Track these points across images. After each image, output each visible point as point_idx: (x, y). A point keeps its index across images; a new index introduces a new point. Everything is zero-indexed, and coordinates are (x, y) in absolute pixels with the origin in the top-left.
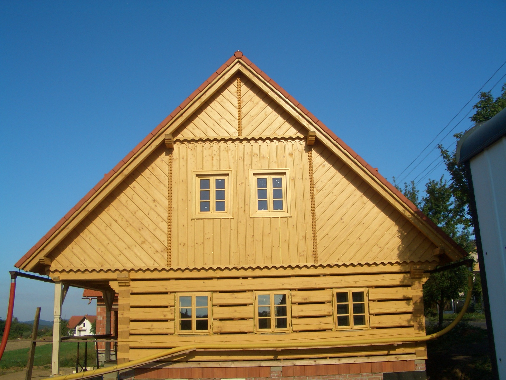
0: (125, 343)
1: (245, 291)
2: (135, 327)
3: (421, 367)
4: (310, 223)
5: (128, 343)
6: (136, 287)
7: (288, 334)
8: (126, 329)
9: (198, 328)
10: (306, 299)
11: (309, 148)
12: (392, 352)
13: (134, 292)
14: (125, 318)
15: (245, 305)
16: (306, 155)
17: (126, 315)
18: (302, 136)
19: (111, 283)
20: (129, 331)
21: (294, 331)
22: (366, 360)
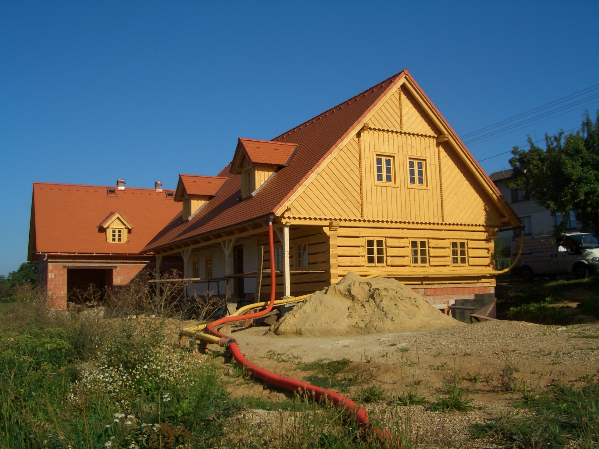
0: (335, 272)
1: (403, 238)
2: (342, 261)
3: (492, 291)
4: (440, 195)
5: (337, 272)
6: (341, 231)
7: (427, 267)
8: (336, 262)
9: (378, 262)
10: (436, 245)
11: (438, 145)
12: (480, 281)
13: (339, 235)
14: (334, 254)
15: (403, 247)
16: (436, 149)
17: (334, 252)
18: (436, 136)
19: (324, 228)
20: (337, 263)
21: (431, 266)
22: (467, 285)
